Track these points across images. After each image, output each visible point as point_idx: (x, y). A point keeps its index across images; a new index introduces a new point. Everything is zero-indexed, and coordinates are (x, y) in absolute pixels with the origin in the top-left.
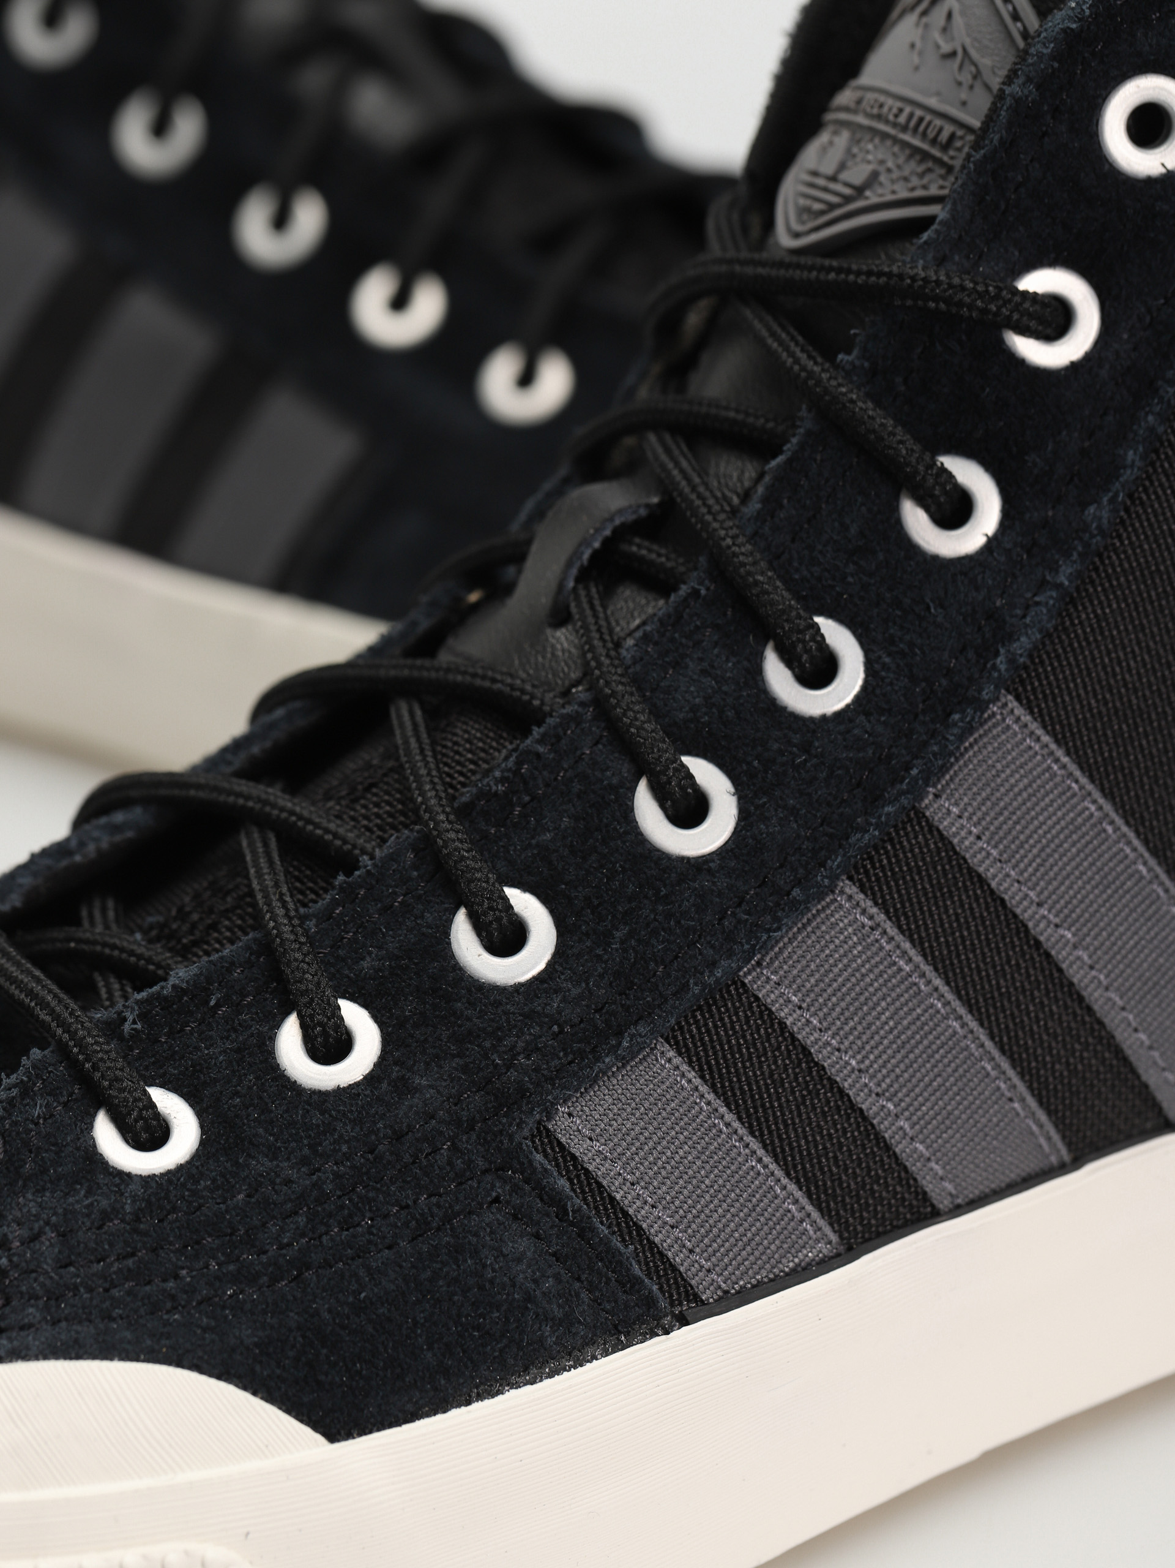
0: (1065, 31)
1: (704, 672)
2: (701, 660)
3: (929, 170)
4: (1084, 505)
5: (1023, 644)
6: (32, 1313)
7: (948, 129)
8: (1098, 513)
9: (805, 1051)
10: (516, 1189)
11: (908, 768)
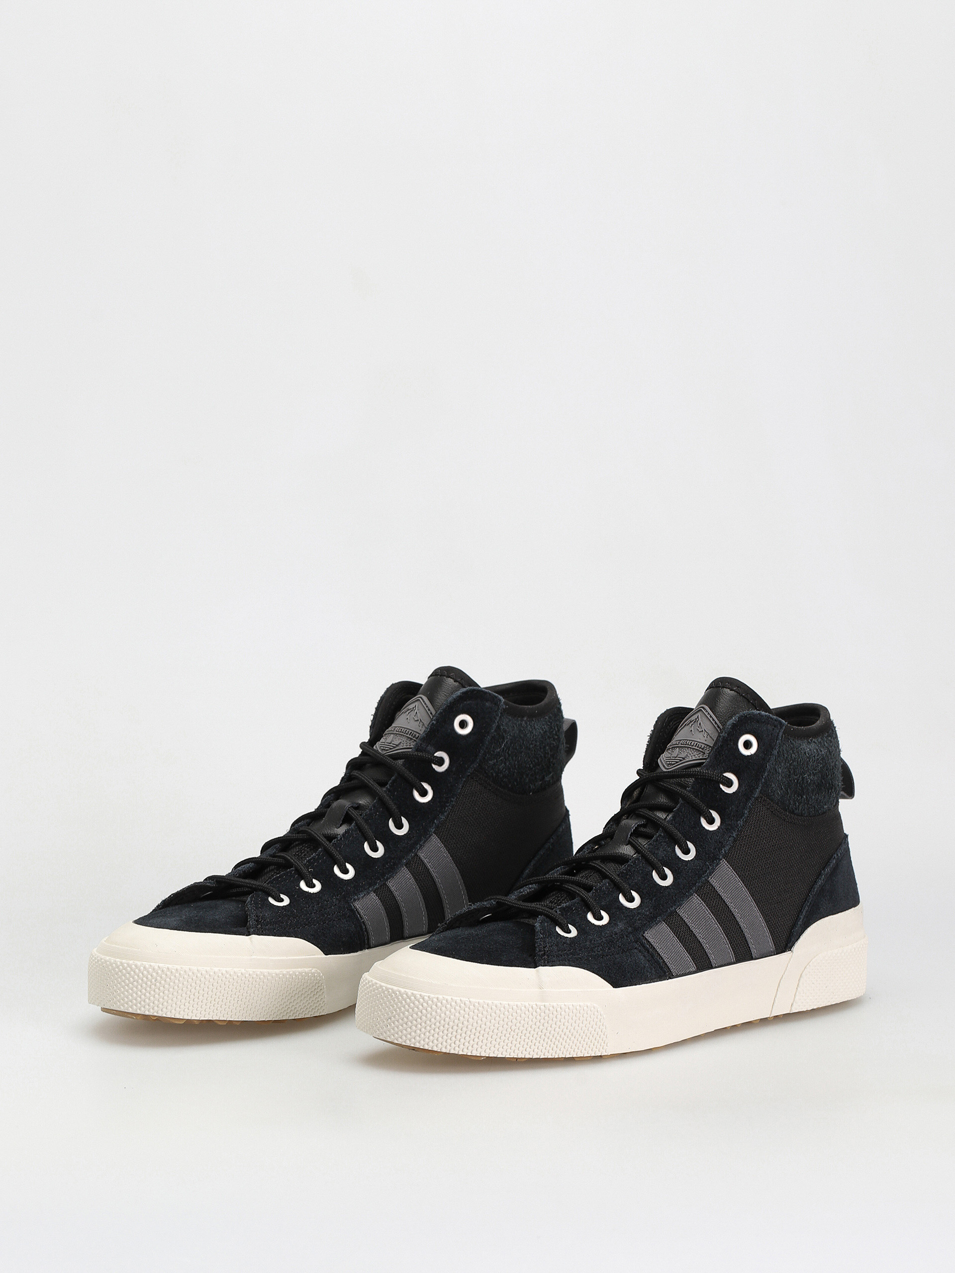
0: (733, 723)
1: (664, 850)
2: (663, 848)
3: (700, 754)
4: (737, 821)
5: (727, 848)
6: (554, 959)
7: (703, 745)
8: (740, 823)
9: (689, 927)
10: (639, 946)
11: (706, 871)
